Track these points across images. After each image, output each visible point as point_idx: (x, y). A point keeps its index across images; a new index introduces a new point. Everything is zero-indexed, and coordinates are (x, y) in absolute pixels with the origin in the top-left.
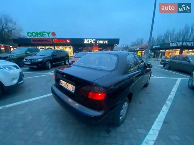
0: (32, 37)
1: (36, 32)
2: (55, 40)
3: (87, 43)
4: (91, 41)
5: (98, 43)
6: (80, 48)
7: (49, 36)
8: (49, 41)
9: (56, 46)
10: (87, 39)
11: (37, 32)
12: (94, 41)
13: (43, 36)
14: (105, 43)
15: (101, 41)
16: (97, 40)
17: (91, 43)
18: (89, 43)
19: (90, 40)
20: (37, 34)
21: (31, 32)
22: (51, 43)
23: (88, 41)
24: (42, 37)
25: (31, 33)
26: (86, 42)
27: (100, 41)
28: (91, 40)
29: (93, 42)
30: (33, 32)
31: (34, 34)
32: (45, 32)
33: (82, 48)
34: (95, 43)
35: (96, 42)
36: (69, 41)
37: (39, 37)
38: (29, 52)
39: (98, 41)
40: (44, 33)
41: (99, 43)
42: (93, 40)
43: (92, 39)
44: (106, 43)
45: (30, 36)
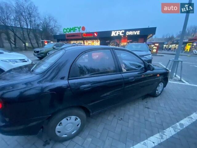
1: (69, 28)
2: (84, 34)
3: (115, 35)
4: (119, 32)
6: (107, 42)
7: (79, 31)
8: (80, 36)
9: (86, 40)
10: (114, 31)
11: (70, 28)
14: (135, 34)
15: (131, 32)
16: (126, 31)
17: (119, 35)
18: (117, 35)
19: (118, 32)
20: (70, 30)
21: (66, 28)
22: (81, 37)
23: (116, 33)
24: (74, 33)
26: (113, 34)
27: (130, 32)
28: (120, 31)
29: (121, 34)
30: (68, 28)
31: (68, 30)
32: (76, 27)
33: (109, 41)
34: (123, 35)
35: (125, 33)
36: (97, 34)
37: (72, 32)
38: (55, 47)
39: (127, 32)
40: (76, 29)
43: (121, 30)
44: (138, 34)
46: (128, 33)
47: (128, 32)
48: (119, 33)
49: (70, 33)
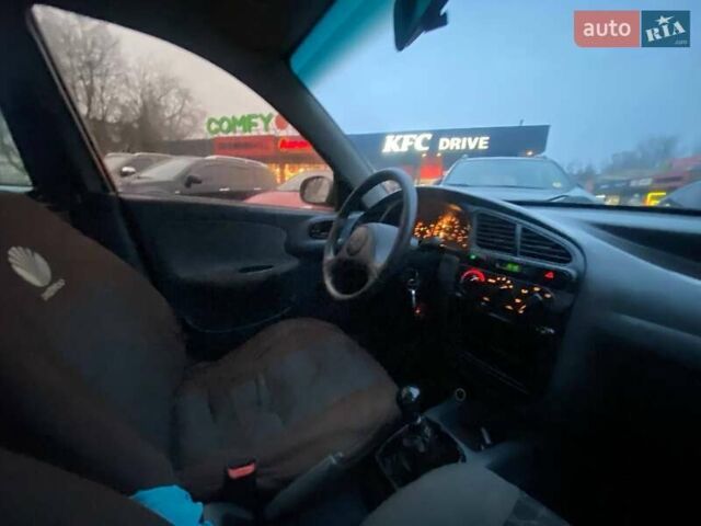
0: (221, 135)
1: (230, 117)
2: (283, 142)
3: (396, 149)
4: (411, 140)
5: (441, 147)
7: (267, 129)
8: (267, 148)
9: (289, 163)
10: (396, 134)
11: (233, 118)
12: (425, 143)
13: (250, 131)
14: (472, 146)
15: (458, 140)
16: (438, 134)
17: (411, 148)
19: (407, 137)
20: (233, 123)
21: (218, 118)
22: (270, 152)
23: (400, 143)
24: (247, 134)
25: (217, 123)
26: (391, 146)
27: (453, 139)
28: (414, 136)
29: (419, 147)
30: (223, 119)
31: (225, 125)
32: (256, 117)
35: (433, 144)
37: (239, 132)
39: (442, 140)
40: (254, 120)
41: (446, 147)
42: (423, 136)
43: (418, 133)
44: (481, 147)
45: (216, 131)
46: (445, 145)
47: (446, 140)
48: (411, 143)
49: (231, 134)
